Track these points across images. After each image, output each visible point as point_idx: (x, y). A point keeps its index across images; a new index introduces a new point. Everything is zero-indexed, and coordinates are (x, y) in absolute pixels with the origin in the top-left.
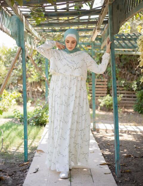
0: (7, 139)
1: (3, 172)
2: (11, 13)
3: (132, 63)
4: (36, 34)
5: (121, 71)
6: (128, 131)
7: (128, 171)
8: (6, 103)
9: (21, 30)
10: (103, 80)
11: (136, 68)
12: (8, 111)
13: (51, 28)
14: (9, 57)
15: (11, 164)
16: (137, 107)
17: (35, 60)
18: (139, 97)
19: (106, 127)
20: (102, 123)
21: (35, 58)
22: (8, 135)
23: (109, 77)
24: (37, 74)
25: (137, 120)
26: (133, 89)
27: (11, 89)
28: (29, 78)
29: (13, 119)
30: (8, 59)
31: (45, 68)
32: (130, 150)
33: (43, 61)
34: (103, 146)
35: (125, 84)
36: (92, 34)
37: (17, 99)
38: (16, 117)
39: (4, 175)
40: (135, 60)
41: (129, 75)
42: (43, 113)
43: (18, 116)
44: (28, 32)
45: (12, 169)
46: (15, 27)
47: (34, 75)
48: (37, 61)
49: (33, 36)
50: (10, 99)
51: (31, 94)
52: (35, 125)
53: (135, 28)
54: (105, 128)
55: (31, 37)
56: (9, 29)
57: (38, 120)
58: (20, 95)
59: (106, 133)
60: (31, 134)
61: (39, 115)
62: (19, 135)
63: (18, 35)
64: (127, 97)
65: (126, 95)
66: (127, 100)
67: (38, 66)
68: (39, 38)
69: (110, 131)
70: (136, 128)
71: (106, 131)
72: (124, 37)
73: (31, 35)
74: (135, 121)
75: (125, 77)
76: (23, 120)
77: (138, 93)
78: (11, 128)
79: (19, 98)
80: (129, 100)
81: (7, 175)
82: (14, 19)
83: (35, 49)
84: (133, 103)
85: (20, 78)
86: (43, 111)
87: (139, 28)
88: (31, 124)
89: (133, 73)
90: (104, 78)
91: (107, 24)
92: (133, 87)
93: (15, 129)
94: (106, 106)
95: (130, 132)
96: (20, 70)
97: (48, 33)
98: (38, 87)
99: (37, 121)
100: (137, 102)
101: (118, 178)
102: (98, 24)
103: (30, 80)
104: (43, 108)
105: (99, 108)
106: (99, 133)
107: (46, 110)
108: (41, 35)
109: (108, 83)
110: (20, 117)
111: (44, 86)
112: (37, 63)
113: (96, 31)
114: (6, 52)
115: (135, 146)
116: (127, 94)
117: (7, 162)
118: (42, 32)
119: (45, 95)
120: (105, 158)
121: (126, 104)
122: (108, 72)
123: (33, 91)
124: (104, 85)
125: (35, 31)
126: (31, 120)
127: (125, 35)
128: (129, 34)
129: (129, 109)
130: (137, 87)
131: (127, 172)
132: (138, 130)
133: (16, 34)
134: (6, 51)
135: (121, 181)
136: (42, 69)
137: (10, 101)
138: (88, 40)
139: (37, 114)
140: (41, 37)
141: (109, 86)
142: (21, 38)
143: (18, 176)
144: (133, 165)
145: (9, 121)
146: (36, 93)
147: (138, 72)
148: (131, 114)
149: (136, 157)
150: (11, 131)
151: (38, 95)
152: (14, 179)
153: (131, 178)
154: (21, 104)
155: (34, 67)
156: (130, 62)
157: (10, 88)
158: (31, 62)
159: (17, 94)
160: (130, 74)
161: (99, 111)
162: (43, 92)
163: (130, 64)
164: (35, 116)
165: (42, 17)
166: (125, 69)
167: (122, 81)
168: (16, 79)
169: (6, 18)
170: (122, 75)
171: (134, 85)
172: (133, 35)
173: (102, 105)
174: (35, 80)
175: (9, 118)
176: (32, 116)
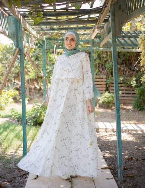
0: (5, 141)
1: (2, 178)
2: (8, 13)
3: (130, 58)
4: (34, 33)
5: (120, 68)
6: (129, 130)
7: (131, 175)
8: (3, 102)
9: (19, 31)
10: (101, 77)
11: (134, 64)
12: (5, 110)
13: (49, 27)
14: (5, 54)
15: (10, 169)
16: (136, 104)
17: (32, 57)
18: (138, 94)
19: (105, 126)
20: (102, 122)
21: (32, 55)
22: (6, 137)
23: (108, 73)
24: (34, 71)
25: (136, 117)
26: (132, 85)
27: (8, 86)
28: (26, 75)
29: (10, 119)
30: (4, 56)
31: (42, 65)
32: (131, 152)
33: (40, 58)
34: (103, 148)
35: (124, 80)
36: (91, 32)
37: (14, 96)
38: (13, 116)
39: (3, 181)
40: (134, 56)
41: (127, 72)
42: (41, 113)
43: (15, 116)
44: (26, 30)
45: (11, 174)
46: (13, 27)
47: (31, 72)
48: (33, 57)
49: (30, 34)
50: (7, 97)
51: (28, 91)
52: (33, 125)
53: (134, 24)
54: (105, 128)
55: (28, 36)
56: (6, 30)
57: (37, 119)
58: (17, 92)
59: (105, 132)
60: (29, 135)
61: (37, 115)
62: (17, 136)
63: (15, 36)
64: (126, 94)
65: (124, 92)
66: (126, 97)
67: (35, 63)
68: (37, 36)
69: (110, 130)
70: (136, 126)
71: (106, 130)
72: (124, 35)
73: (28, 33)
74: (135, 118)
75: (123, 73)
76: (20, 120)
77: (137, 90)
78: (9, 129)
79: (16, 96)
80: (128, 97)
81: (5, 181)
82: (12, 19)
83: (33, 48)
84: (132, 100)
85: (16, 75)
86: (41, 111)
87: (139, 25)
88: (29, 124)
89: (132, 69)
90: (102, 75)
91: (107, 23)
92: (132, 83)
93: (13, 130)
94: (105, 103)
95: (130, 131)
96: (16, 67)
97: (46, 32)
98: (36, 84)
99: (35, 121)
100: (136, 99)
101: (120, 183)
102: (98, 23)
103: (27, 78)
104: (41, 108)
105: (98, 105)
106: (99, 132)
107: (45, 109)
108: (39, 33)
109: (106, 80)
110: (18, 117)
111: (41, 83)
112: (34, 60)
113: (96, 29)
114: (2, 49)
115: (136, 147)
116: (126, 90)
117: (6, 166)
118: (39, 31)
119: (42, 92)
120: (106, 160)
121: (125, 101)
122: (106, 69)
123: (30, 88)
124: (102, 81)
125: (33, 30)
126: (29, 120)
127: (125, 32)
128: (128, 31)
129: (128, 106)
130: (136, 83)
131: (129, 177)
132: (138, 129)
133: (14, 35)
134: (2, 47)
135: (124, 186)
136: (40, 66)
137: (7, 100)
138: (86, 37)
139: (35, 114)
140: (39, 35)
141: (108, 83)
142: (19, 39)
143: (17, 182)
144: (136, 169)
145: (7, 120)
146: (33, 90)
147: (137, 68)
148: (130, 111)
149: (138, 160)
150: (9, 132)
151: (35, 92)
152: (13, 186)
153: (134, 183)
154: (17, 101)
155: (31, 64)
156: (128, 58)
157: (6, 86)
158: (28, 58)
159: (14, 93)
160: (129, 70)
161: (98, 108)
162: (40, 89)
163: (129, 60)
164: (33, 116)
165: (41, 17)
166: (124, 65)
167: (120, 78)
168: (12, 76)
169: (3, 19)
170: (121, 71)
171: (133, 82)
172: (133, 32)
173: (100, 102)
174: (32, 77)
175: (6, 117)
176: (30, 115)
